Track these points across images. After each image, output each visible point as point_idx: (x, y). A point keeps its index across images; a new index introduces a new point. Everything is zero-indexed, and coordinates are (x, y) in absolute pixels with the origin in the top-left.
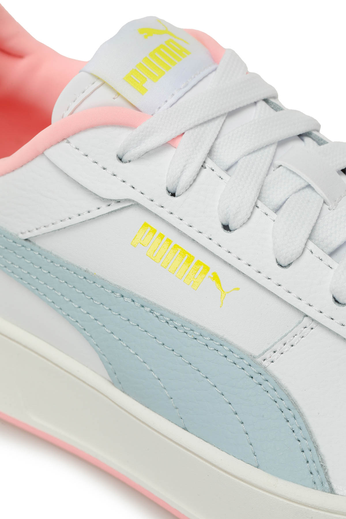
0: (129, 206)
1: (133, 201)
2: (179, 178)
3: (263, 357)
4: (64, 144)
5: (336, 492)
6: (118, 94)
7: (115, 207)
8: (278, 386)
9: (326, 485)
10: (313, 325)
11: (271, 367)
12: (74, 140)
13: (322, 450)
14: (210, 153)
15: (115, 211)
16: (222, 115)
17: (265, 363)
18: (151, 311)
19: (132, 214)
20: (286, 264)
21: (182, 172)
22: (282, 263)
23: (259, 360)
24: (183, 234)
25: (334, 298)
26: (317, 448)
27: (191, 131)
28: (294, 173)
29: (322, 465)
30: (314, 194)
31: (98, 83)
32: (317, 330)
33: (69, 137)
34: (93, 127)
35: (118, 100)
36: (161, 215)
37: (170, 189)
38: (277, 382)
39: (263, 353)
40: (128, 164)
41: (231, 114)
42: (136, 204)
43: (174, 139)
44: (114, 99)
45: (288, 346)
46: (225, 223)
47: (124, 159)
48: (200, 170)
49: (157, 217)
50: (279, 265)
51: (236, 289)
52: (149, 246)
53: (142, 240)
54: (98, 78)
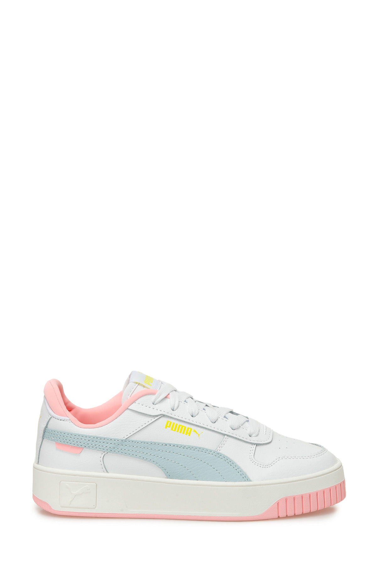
0: (161, 417)
1: (163, 414)
2: (175, 404)
3: (217, 449)
4: (134, 404)
5: (252, 480)
6: (144, 387)
7: (157, 418)
9: (248, 479)
10: (228, 437)
11: (220, 452)
12: (137, 402)
15: (157, 420)
17: (218, 451)
18: (177, 446)
19: (163, 420)
20: (214, 422)
23: (216, 450)
25: (232, 428)
27: (171, 393)
29: (246, 474)
31: (137, 385)
32: (230, 438)
34: (143, 396)
35: (145, 389)
36: (172, 417)
37: (172, 409)
38: (224, 455)
39: (217, 448)
40: (157, 405)
42: (164, 416)
43: (167, 395)
45: (223, 445)
46: (192, 415)
47: (155, 404)
49: (171, 418)
50: (212, 423)
51: (202, 432)
52: (171, 427)
53: (168, 426)
54: (137, 383)
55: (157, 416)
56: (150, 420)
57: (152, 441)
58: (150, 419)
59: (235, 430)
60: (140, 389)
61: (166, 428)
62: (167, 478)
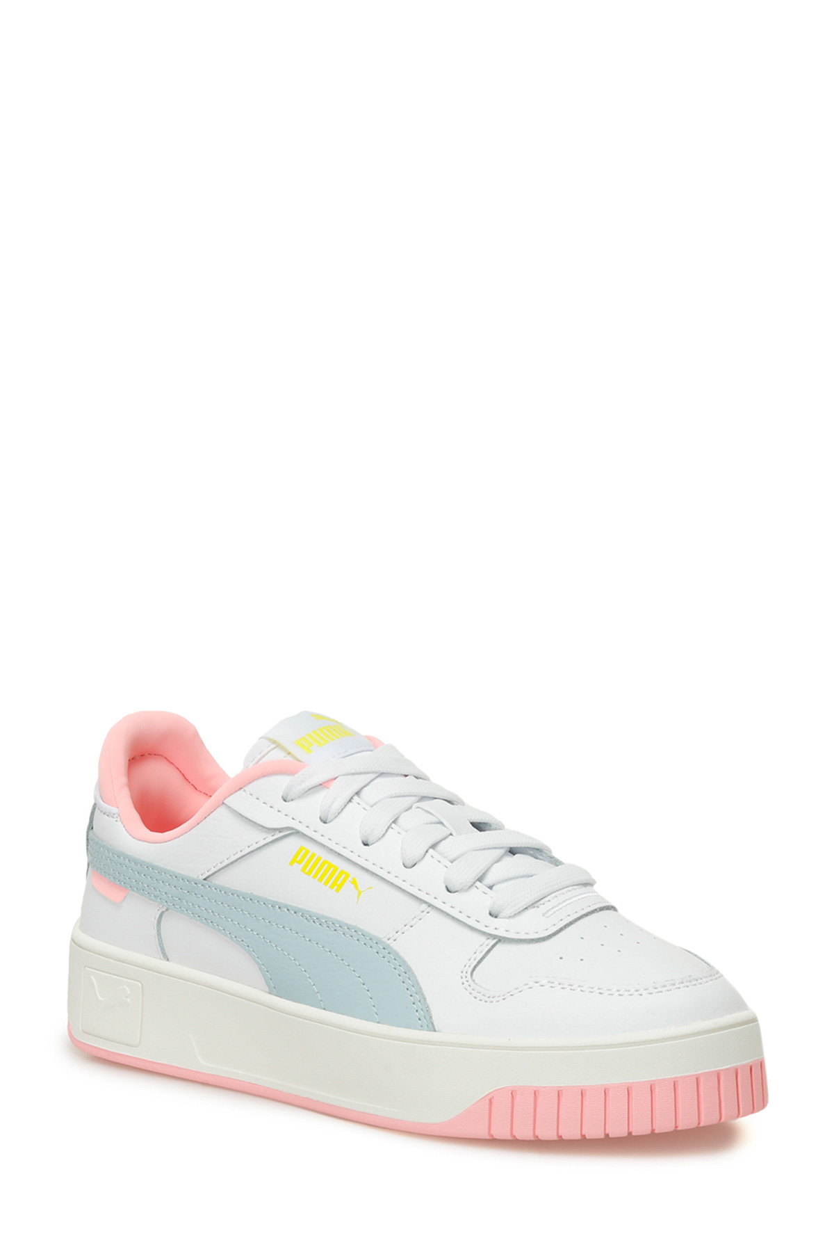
0: (289, 834)
1: (293, 829)
2: (330, 807)
3: (388, 937)
4: (241, 792)
5: (438, 1030)
6: (289, 753)
7: (278, 835)
8: (397, 957)
9: (430, 1025)
10: (429, 909)
11: (395, 946)
12: (249, 788)
13: (429, 1001)
14: (358, 793)
15: (277, 840)
16: (376, 773)
17: (389, 941)
18: (303, 915)
19: (292, 843)
20: (411, 865)
21: (333, 802)
22: (407, 865)
23: (385, 940)
24: (331, 850)
25: (447, 887)
26: (425, 999)
27: (343, 777)
28: (428, 812)
29: (427, 1011)
30: (443, 827)
31: (273, 746)
32: (433, 913)
33: (244, 786)
35: (289, 758)
36: (316, 838)
37: (323, 818)
38: (396, 953)
39: (388, 934)
40: (290, 802)
41: (381, 774)
42: (298, 832)
43: (328, 781)
44: (285, 757)
45: (408, 927)
46: (364, 839)
47: (288, 798)
48: (348, 803)
49: (311, 839)
50: (405, 867)
51: (371, 888)
52: (303, 864)
53: (298, 859)
54: (274, 742)
55: (280, 830)
56: (262, 838)
57: (255, 893)
58: (265, 835)
59: (455, 892)
60: (278, 755)
61: (291, 864)
62: (270, 993)
